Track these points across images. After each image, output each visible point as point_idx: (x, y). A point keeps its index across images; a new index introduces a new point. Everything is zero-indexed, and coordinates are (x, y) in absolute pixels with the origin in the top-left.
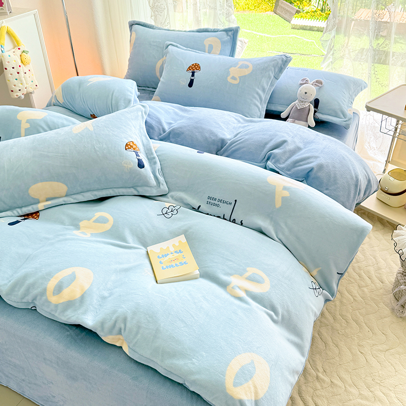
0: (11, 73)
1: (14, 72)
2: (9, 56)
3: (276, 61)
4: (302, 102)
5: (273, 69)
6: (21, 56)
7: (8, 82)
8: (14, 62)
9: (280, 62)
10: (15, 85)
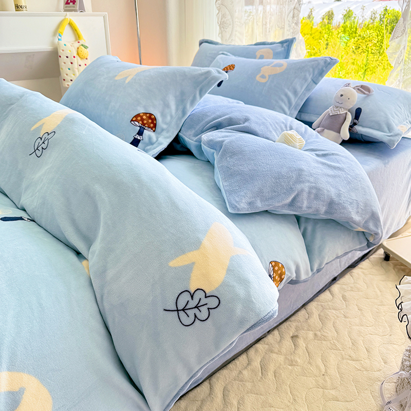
0: (65, 61)
1: (68, 61)
2: (65, 45)
3: (316, 62)
4: (337, 107)
5: (311, 70)
6: (78, 48)
7: (61, 70)
8: (69, 52)
9: (322, 63)
10: (67, 75)
